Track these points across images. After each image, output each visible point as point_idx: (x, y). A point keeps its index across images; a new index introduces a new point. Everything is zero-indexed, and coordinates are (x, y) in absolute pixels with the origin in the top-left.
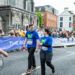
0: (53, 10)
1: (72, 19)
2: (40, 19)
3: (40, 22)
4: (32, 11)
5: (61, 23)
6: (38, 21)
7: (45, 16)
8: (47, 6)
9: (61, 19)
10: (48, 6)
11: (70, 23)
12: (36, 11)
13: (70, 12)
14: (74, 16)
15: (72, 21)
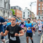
0: (20, 8)
1: (29, 13)
3: (13, 14)
5: (24, 15)
6: (12, 14)
7: (16, 11)
8: (17, 6)
9: (24, 13)
11: (28, 15)
14: (30, 12)
15: (29, 14)
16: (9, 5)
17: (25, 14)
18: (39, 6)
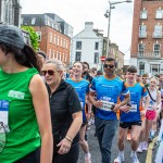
0: (62, 25)
1: (100, 46)
2: (33, 42)
4: (16, 23)
5: (78, 54)
7: (45, 36)
9: (79, 45)
10: (52, 16)
11: (96, 55)
12: (23, 25)
13: (96, 31)
14: (105, 41)
15: (100, 51)
16: (17, 7)
17: (83, 51)
18: (141, 20)
